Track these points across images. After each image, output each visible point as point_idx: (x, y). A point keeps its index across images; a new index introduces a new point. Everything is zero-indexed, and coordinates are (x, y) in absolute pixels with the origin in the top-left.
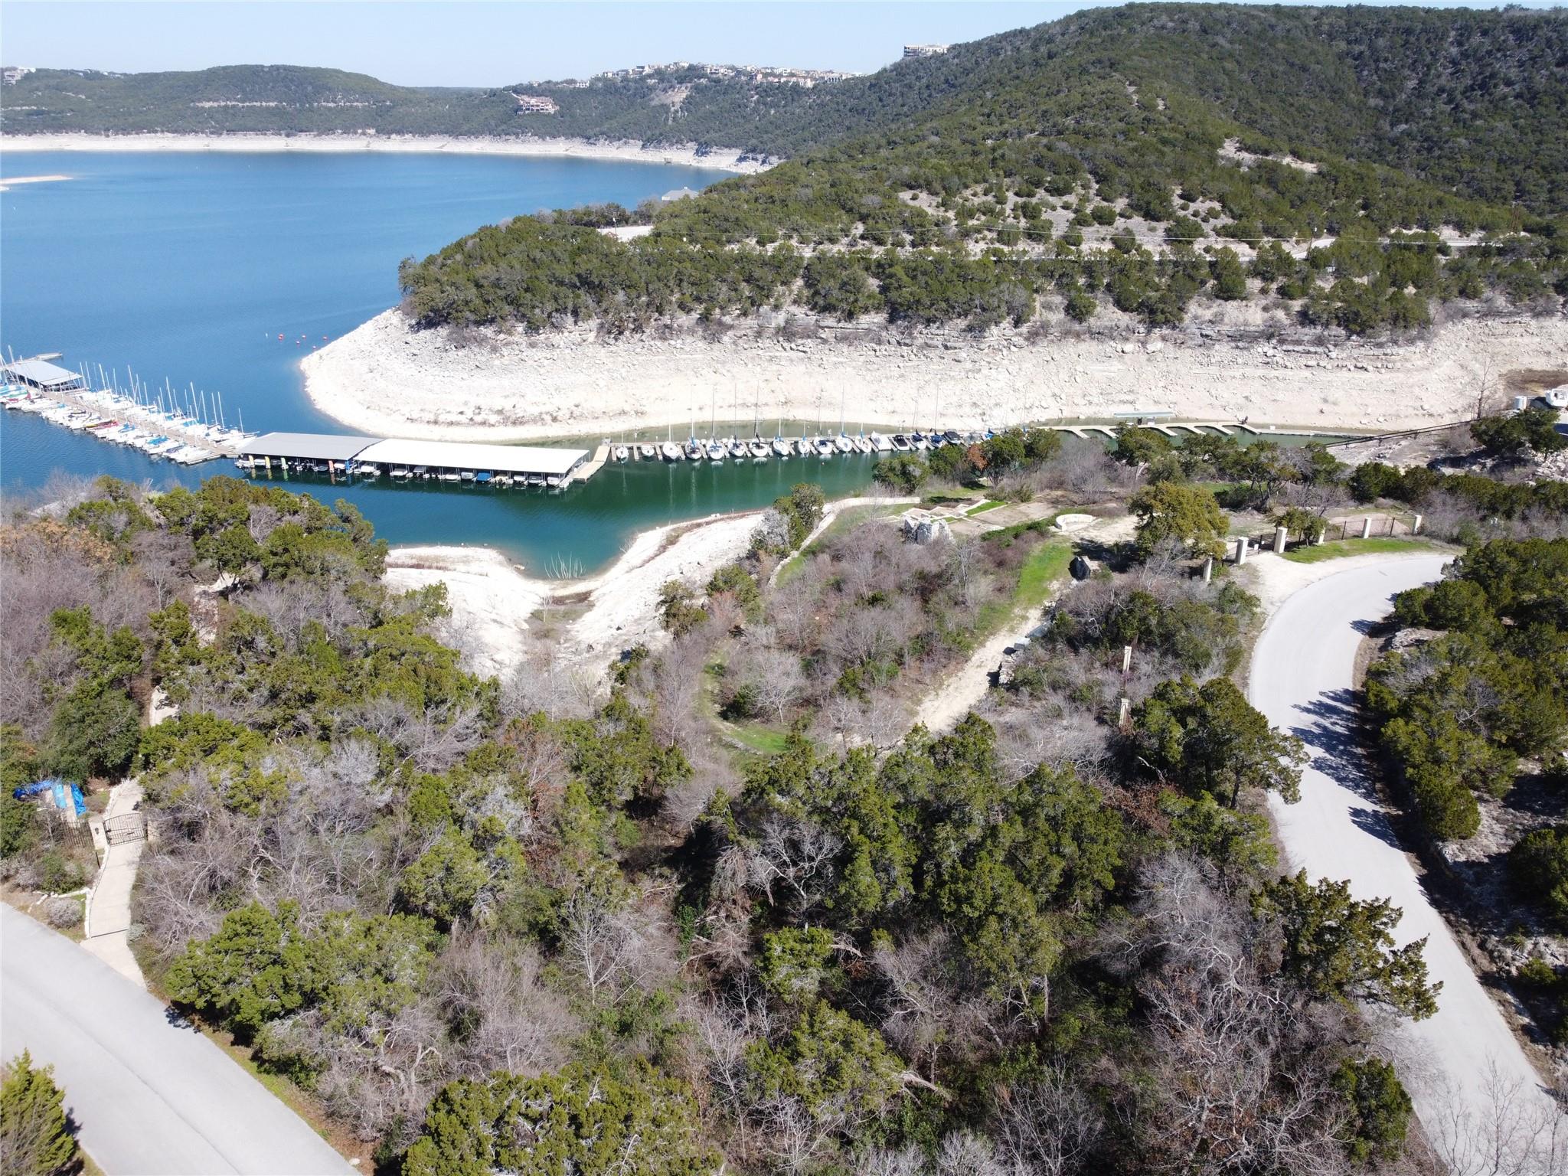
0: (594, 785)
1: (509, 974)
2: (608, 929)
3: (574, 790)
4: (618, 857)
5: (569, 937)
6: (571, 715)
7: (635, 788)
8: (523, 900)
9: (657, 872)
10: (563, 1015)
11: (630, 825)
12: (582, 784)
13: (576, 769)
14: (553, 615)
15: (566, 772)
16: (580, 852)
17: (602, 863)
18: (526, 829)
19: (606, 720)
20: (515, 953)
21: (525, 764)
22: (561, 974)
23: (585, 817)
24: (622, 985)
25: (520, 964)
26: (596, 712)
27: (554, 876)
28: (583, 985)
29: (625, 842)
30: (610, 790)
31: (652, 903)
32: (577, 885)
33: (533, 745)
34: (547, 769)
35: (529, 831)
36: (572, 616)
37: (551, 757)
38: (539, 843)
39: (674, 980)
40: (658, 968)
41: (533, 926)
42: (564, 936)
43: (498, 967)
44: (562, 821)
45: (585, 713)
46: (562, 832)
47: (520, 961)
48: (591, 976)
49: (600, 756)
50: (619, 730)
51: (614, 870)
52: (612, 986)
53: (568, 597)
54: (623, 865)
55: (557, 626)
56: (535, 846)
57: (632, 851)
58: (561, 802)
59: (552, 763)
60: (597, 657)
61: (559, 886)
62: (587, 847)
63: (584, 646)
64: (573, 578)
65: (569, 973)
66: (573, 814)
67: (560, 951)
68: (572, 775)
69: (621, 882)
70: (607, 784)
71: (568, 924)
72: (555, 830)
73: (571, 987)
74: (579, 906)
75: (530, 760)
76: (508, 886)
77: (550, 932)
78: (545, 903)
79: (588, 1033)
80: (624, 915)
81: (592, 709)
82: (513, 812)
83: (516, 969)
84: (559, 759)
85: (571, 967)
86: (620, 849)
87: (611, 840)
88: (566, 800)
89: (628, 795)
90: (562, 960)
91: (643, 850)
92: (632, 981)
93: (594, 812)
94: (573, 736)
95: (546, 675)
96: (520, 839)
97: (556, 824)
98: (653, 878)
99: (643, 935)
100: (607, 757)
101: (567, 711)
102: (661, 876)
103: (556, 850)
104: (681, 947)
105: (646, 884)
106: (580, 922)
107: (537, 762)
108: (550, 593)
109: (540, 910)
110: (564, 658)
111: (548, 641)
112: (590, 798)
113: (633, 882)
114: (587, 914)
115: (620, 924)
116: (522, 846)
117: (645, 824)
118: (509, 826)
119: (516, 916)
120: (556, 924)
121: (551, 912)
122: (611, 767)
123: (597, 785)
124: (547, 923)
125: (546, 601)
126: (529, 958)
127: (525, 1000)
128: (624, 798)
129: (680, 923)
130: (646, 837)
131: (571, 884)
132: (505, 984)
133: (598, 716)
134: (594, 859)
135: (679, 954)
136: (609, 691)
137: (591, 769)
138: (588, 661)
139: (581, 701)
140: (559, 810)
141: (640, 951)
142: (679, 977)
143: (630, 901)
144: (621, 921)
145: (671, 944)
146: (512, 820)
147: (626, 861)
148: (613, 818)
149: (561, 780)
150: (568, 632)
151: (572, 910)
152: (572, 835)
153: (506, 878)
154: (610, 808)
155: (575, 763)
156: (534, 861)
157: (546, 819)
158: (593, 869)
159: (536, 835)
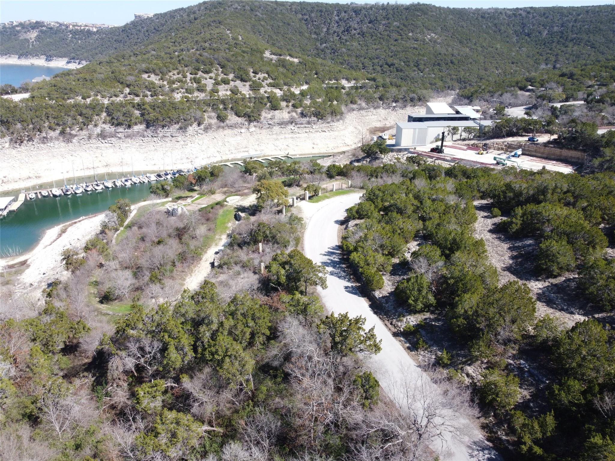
0: (44, 345)
1: (16, 440)
2: (62, 406)
3: (34, 350)
4: (61, 374)
5: (43, 415)
6: (27, 317)
7: (65, 342)
8: (17, 405)
9: (81, 375)
10: (47, 450)
11: (65, 358)
12: (38, 345)
13: (34, 340)
14: (10, 274)
15: (29, 343)
16: (42, 376)
17: (54, 378)
18: (13, 373)
19: (45, 315)
20: (17, 430)
21: (7, 344)
22: (42, 432)
23: (42, 360)
24: (74, 429)
25: (21, 434)
26: (39, 313)
27: (31, 390)
28: (54, 434)
29: (63, 366)
30: (52, 346)
31: (81, 389)
32: (43, 391)
33: (10, 335)
34: (19, 344)
35: (15, 374)
36: (19, 272)
37: (19, 338)
38: (21, 377)
39: (97, 419)
40: (89, 416)
41: (24, 416)
42: (41, 415)
43: (9, 439)
44: (30, 365)
45: (34, 314)
46: (31, 370)
47: (20, 433)
48: (58, 429)
49: (45, 332)
50: (52, 319)
51: (61, 380)
52: (69, 430)
53: (15, 264)
54: (64, 377)
55: (13, 278)
56: (19, 379)
57: (68, 369)
58: (29, 357)
59: (21, 340)
60: (35, 288)
61: (34, 394)
62: (45, 373)
63: (28, 285)
64: (17, 255)
65: (46, 431)
66: (36, 361)
67: (40, 423)
68: (33, 343)
69: (65, 384)
70: (51, 343)
71: (42, 410)
72: (28, 370)
73: (49, 437)
74: (46, 400)
75: (9, 342)
76: (8, 401)
77: (33, 415)
78: (28, 402)
79: (60, 455)
80: (69, 398)
81: (37, 312)
82: (5, 367)
83: (19, 437)
84: (24, 338)
85: (47, 428)
86: (62, 370)
87: (57, 367)
88: (31, 355)
89: (62, 346)
90: (41, 426)
91: (73, 368)
92: (78, 425)
93: (46, 357)
94: (30, 326)
95: (10, 301)
96: (10, 378)
97: (28, 367)
98: (80, 378)
99: (79, 404)
100: (48, 331)
101: (24, 316)
102: (84, 376)
103: (30, 378)
104: (98, 405)
105: (77, 382)
106: (47, 407)
107: (13, 342)
108: (6, 264)
109: (26, 407)
110: (18, 292)
111: (9, 286)
112: (43, 351)
113: (71, 383)
114: (51, 403)
115: (67, 403)
116: (12, 381)
117: (72, 356)
118: (4, 373)
119: (15, 413)
120: (36, 411)
121: (32, 406)
122: (51, 336)
123: (46, 345)
124: (31, 412)
125: (5, 268)
126: (25, 430)
127: (26, 449)
128: (60, 348)
129: (96, 394)
130: (73, 362)
131: (40, 392)
132: (15, 445)
133: (40, 314)
134: (50, 378)
135: (98, 408)
136: (44, 302)
137: (41, 339)
138: (31, 291)
139: (31, 309)
140: (28, 361)
141: (79, 411)
142: (100, 418)
143: (71, 392)
144: (68, 401)
145: (93, 404)
146: (5, 371)
147: (66, 374)
148: (56, 357)
149: (27, 347)
150: (19, 280)
151: (43, 403)
152: (36, 370)
153: (6, 397)
154: (54, 353)
155: (33, 338)
156: (19, 386)
157: (22, 366)
158: (50, 383)
159: (18, 374)
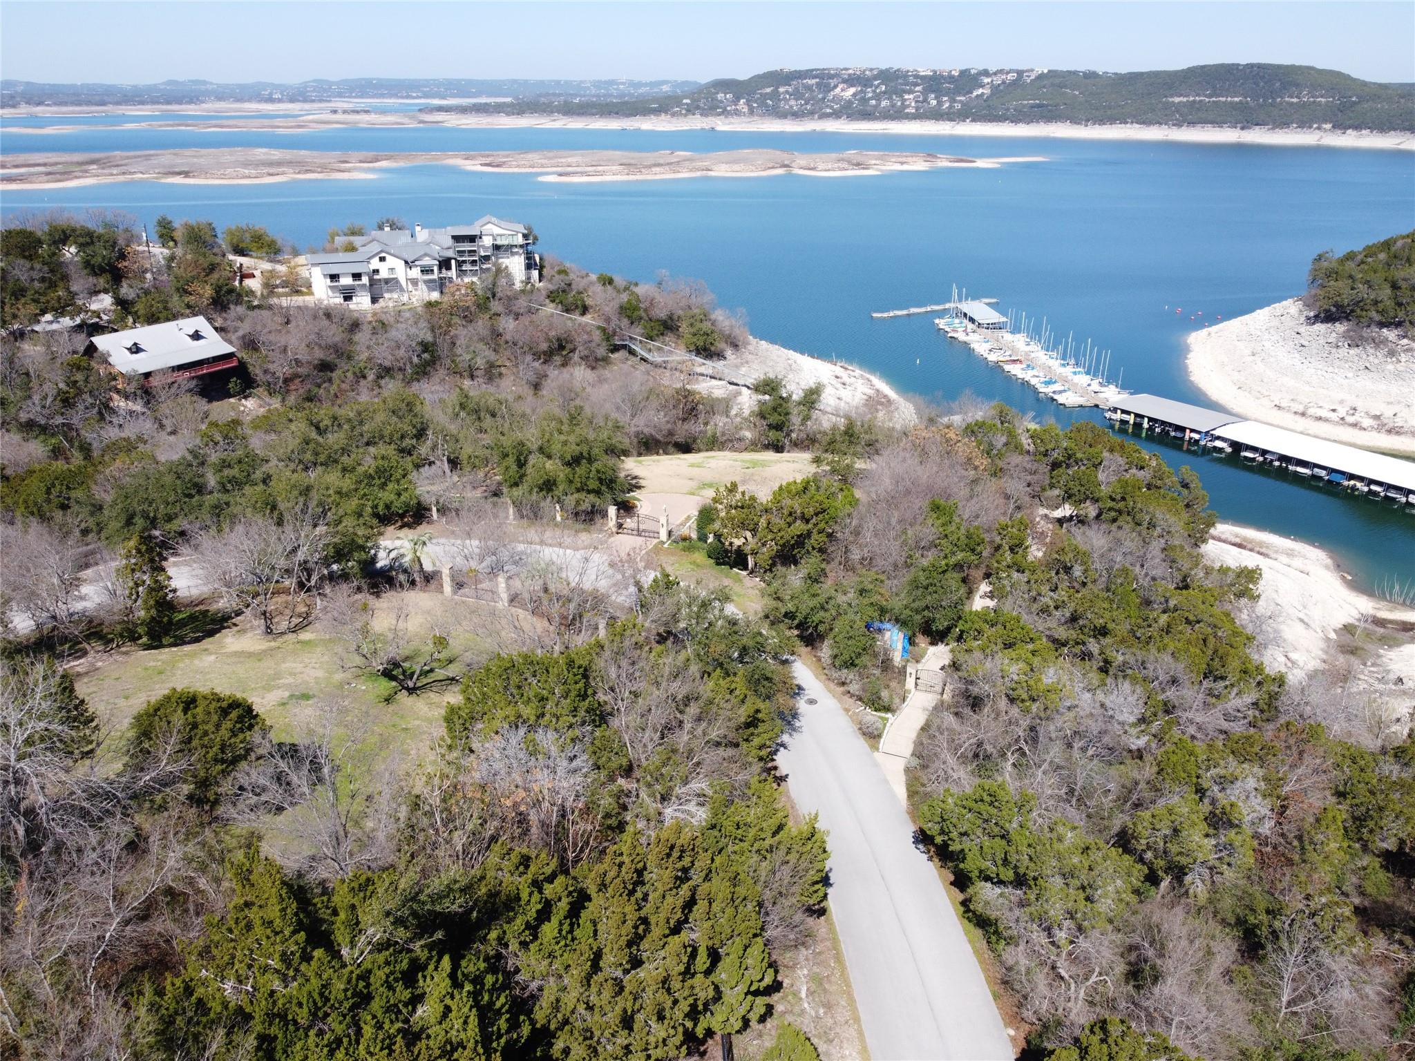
0: (1355, 819)
1: (1201, 954)
2: (1320, 965)
3: (1330, 815)
4: (1357, 901)
5: (1274, 950)
6: (1353, 740)
7: (1402, 842)
8: (1240, 893)
9: (1397, 936)
10: (1241, 1019)
11: (1382, 876)
12: (1342, 812)
13: (1341, 795)
14: (1368, 634)
15: (1328, 793)
16: (1316, 876)
17: (1336, 899)
18: (1266, 828)
19: (1392, 760)
20: (1213, 937)
21: (1286, 768)
22: (1252, 979)
23: (1333, 846)
24: (1315, 1027)
25: (1215, 950)
26: (1383, 747)
27: (1280, 886)
28: (1273, 1003)
29: (1370, 889)
30: (1371, 831)
31: (1380, 964)
32: (1301, 906)
33: (1301, 753)
34: (1307, 783)
35: (1268, 833)
36: (1390, 642)
37: (1316, 771)
38: (1275, 848)
39: (1376, 1051)
40: (1362, 1032)
41: (1240, 922)
42: (1269, 947)
43: (1192, 942)
44: (1306, 838)
45: (1370, 743)
46: (1303, 848)
47: (1217, 947)
48: (1285, 999)
49: (1372, 793)
50: (1403, 775)
51: (1347, 911)
52: (1304, 1021)
53: (1391, 622)
54: (1358, 911)
55: (1370, 647)
56: (1269, 849)
57: (1376, 902)
58: (1312, 820)
59: (1315, 778)
60: (1404, 693)
61: (1281, 898)
62: (1324, 875)
63: (1392, 677)
64: (1404, 604)
65: (1261, 983)
66: (1321, 837)
67: (1262, 960)
68: (1334, 800)
69: (1351, 927)
70: (1371, 824)
71: (1277, 938)
72: (1296, 843)
73: (1260, 997)
74: (1296, 926)
75: (1293, 766)
76: (1229, 874)
77: (1256, 936)
78: (1261, 903)
79: (1260, 1050)
80: (1343, 961)
81: (1379, 743)
82: (1258, 808)
83: (1209, 953)
84: (1324, 777)
85: (1266, 980)
86: (1362, 894)
87: (1354, 880)
88: (1318, 820)
89: (1390, 845)
90: (1259, 968)
91: (1388, 907)
92: (1327, 1028)
93: (1345, 845)
94: (1348, 762)
95: (1339, 690)
96: (1256, 836)
97: (1300, 838)
98: (1390, 939)
99: (1357, 990)
100: (1380, 797)
101: (1350, 734)
102: (1401, 943)
103: (1290, 862)
104: (1396, 1025)
105: (1380, 944)
106: (1291, 943)
107: (1300, 771)
108: (1371, 612)
109: (1253, 911)
110: (1365, 680)
111: (1352, 658)
112: (1345, 829)
113: (1366, 933)
114: (1302, 940)
115: (1334, 967)
116: (1256, 843)
117: (1400, 882)
118: (1249, 818)
119: (1227, 904)
120: (1265, 931)
121: (1263, 917)
122: (1381, 809)
123: (1359, 820)
124: (1256, 926)
125: (1365, 618)
126: (1226, 950)
127: (1208, 985)
128: (1385, 845)
129: (1406, 1000)
130: (1397, 896)
131: (1294, 902)
132: (1194, 960)
133: (1384, 751)
134: (1329, 890)
135: (1392, 1032)
136: (1406, 732)
137: (1357, 801)
138: (1391, 693)
139: (1370, 729)
140: (1307, 826)
141: (1347, 1004)
142: (1384, 1053)
143: (1354, 950)
144: (1339, 965)
145: (1386, 1016)
146: (1255, 815)
147: (1365, 909)
148: (1366, 860)
149: (1319, 799)
150: (1379, 656)
151: (1286, 926)
152: (1312, 856)
153: (1229, 865)
154: (1365, 848)
155: (1341, 788)
156: (1262, 860)
157: (1290, 829)
158: (1324, 900)
159: (1275, 839)
